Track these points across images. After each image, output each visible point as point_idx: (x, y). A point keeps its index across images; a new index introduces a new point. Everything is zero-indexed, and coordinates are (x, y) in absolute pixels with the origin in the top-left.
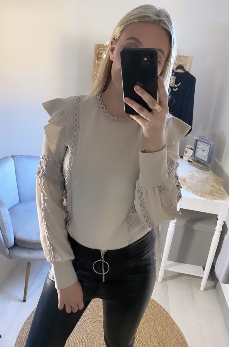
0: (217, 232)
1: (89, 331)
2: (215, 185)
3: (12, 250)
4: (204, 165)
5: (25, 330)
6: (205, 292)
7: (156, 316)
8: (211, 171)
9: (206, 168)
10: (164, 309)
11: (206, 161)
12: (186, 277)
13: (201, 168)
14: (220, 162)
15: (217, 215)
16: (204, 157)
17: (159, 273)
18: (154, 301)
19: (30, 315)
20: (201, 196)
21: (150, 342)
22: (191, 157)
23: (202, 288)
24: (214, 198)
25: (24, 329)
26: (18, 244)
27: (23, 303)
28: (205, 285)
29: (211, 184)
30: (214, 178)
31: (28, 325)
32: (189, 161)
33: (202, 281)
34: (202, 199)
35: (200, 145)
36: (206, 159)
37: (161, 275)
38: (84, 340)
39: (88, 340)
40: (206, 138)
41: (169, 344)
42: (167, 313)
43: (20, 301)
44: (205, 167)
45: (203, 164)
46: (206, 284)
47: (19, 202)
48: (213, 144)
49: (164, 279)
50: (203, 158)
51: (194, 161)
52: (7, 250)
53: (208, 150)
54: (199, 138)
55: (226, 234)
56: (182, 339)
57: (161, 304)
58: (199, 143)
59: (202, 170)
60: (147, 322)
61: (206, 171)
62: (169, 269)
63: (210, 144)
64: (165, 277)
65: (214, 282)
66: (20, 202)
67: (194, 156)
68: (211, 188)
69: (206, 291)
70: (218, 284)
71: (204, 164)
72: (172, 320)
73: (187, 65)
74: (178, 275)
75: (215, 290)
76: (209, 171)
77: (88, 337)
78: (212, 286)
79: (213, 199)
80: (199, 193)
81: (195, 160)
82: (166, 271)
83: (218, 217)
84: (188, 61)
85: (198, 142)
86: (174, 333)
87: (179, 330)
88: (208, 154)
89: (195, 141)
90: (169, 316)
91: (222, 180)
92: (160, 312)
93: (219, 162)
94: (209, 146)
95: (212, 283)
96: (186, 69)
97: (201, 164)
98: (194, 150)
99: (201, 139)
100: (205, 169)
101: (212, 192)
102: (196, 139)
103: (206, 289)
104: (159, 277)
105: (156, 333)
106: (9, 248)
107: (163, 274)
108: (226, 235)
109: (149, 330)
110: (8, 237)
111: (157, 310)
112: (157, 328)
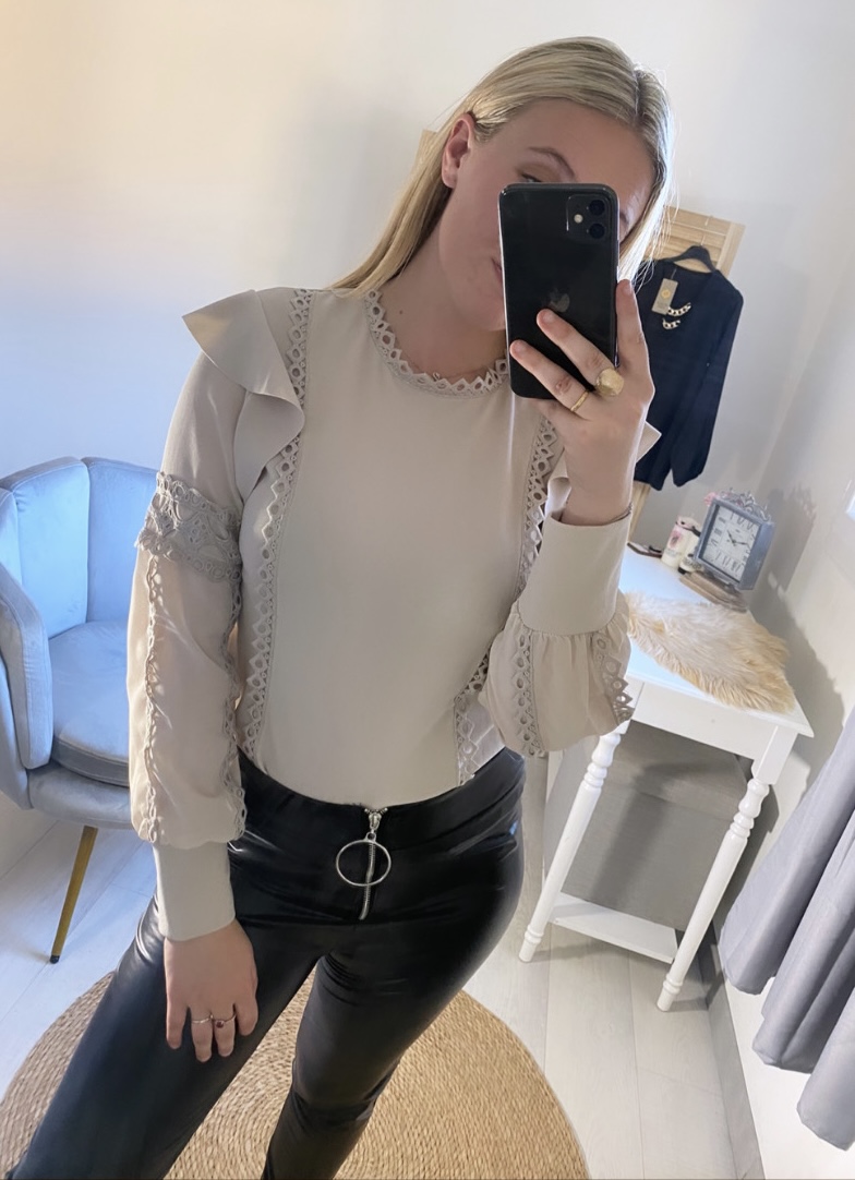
0: (742, 818)
1: (262, 1092)
2: (759, 659)
3: (37, 780)
4: (731, 590)
5: (44, 1059)
6: (672, 1014)
7: (497, 1072)
8: (749, 612)
9: (734, 602)
10: (526, 1052)
11: (738, 578)
12: (614, 958)
13: (716, 599)
14: (785, 588)
15: (752, 761)
16: (735, 564)
17: (526, 929)
18: (498, 1020)
19: (68, 1011)
20: (708, 689)
21: (464, 1155)
22: (689, 559)
23: (664, 1001)
24: (749, 702)
25: (39, 1054)
26: (61, 762)
27: (50, 966)
28: (676, 991)
29: (747, 654)
30: (759, 637)
31: (57, 1043)
32: (682, 571)
33: (668, 976)
34: (711, 699)
35: (728, 522)
36: (738, 574)
37: (536, 937)
38: (243, 1120)
39: (255, 1119)
40: (749, 502)
41: (530, 1173)
42: (535, 1068)
43: (40, 957)
44: (732, 597)
45: (726, 588)
46: (681, 988)
47: (84, 620)
48: (769, 523)
49: (542, 954)
50: (728, 569)
51: (698, 572)
52: (23, 776)
53: (751, 543)
54: (726, 499)
55: (771, 831)
56: (574, 1160)
57: (519, 1036)
58: (724, 513)
59: (720, 607)
61: (734, 609)
62: (562, 922)
63: (761, 521)
64: (546, 948)
65: (708, 987)
66: (87, 621)
67: (701, 557)
68: (744, 670)
69: (676, 1013)
70: (718, 994)
71: (730, 586)
72: (551, 1091)
73: (720, 250)
74: (587, 946)
75: (705, 1012)
76: (744, 611)
77: (258, 1111)
78: (699, 1000)
79: (748, 705)
80: (702, 680)
81: (702, 569)
82: (550, 928)
83: (753, 769)
84: (725, 238)
85: (720, 511)
86: (552, 1138)
87: (569, 1127)
88: (747, 556)
89: (712, 505)
90: (543, 1076)
91: (782, 648)
92: (514, 1060)
93: (780, 590)
94: (755, 529)
95: (699, 990)
96: (716, 263)
97: (722, 585)
98: (705, 535)
99: (734, 501)
100: (731, 606)
101: (747, 682)
102: (714, 499)
103: (676, 1006)
104: (525, 942)
105: (489, 1130)
106: (28, 772)
107: (541, 934)
108: (768, 834)
109: (467, 1114)
110: (32, 729)
111: (502, 1051)
112: (496, 1114)
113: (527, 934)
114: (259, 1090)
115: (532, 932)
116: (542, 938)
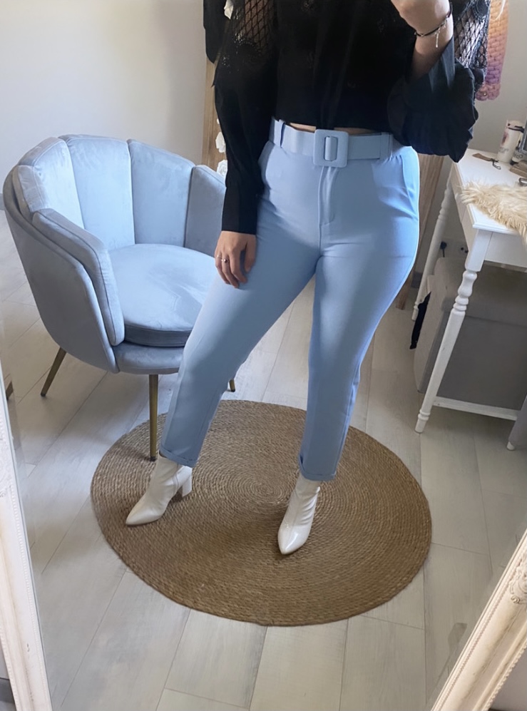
17: (419, 412)
22: (517, 152)
32: (512, 163)
37: (426, 416)
51: (522, 161)
67: (524, 148)
82: (434, 409)
104: (419, 420)
107: (429, 414)
113: (419, 416)
115: (423, 413)
116: (429, 416)
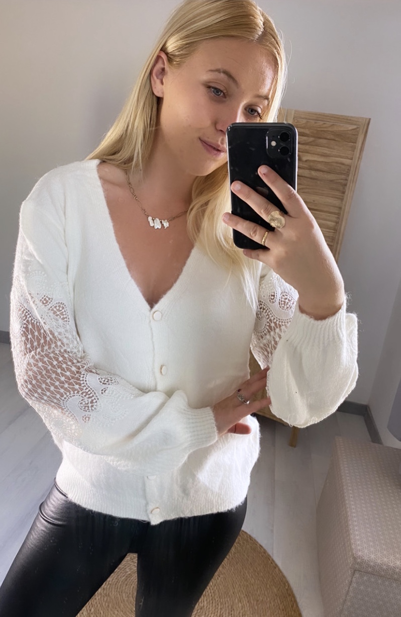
1: (129, 573)
7: (246, 555)
10: (260, 545)
18: (246, 533)
21: (232, 592)
38: (121, 585)
39: (126, 585)
41: (265, 597)
42: (265, 552)
56: (287, 590)
57: (256, 537)
60: (230, 564)
77: (128, 580)
86: (275, 581)
87: (284, 577)
92: (254, 550)
105: (243, 580)
111: (248, 546)
112: (247, 573)
114: (127, 572)
